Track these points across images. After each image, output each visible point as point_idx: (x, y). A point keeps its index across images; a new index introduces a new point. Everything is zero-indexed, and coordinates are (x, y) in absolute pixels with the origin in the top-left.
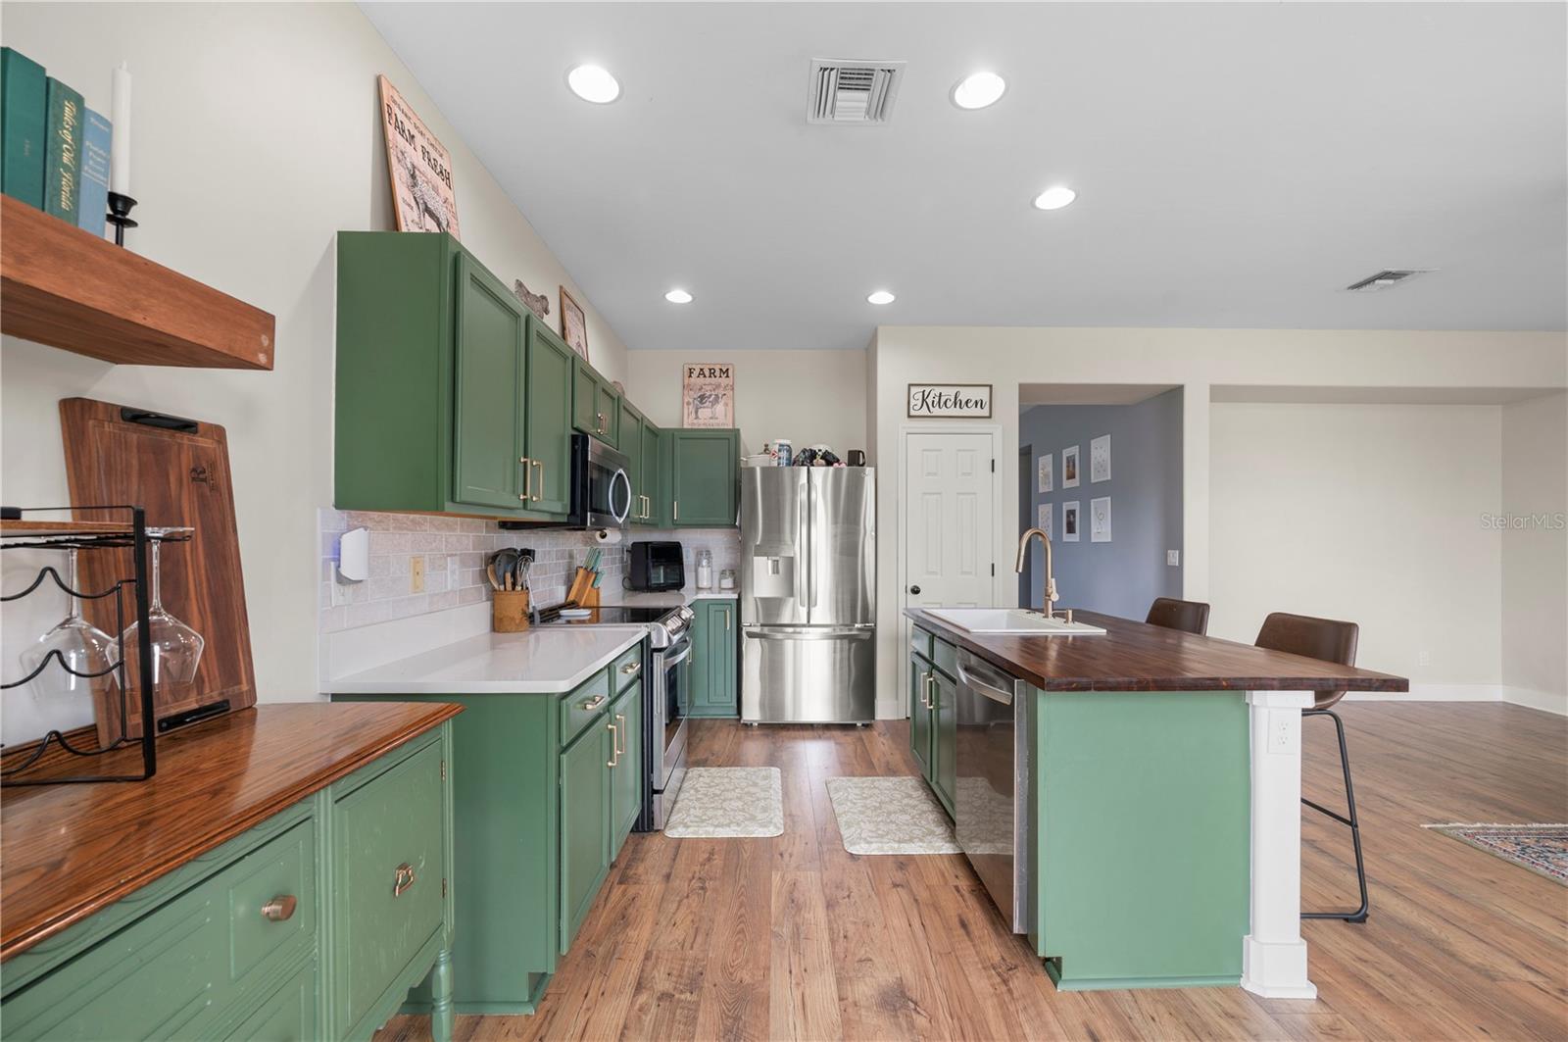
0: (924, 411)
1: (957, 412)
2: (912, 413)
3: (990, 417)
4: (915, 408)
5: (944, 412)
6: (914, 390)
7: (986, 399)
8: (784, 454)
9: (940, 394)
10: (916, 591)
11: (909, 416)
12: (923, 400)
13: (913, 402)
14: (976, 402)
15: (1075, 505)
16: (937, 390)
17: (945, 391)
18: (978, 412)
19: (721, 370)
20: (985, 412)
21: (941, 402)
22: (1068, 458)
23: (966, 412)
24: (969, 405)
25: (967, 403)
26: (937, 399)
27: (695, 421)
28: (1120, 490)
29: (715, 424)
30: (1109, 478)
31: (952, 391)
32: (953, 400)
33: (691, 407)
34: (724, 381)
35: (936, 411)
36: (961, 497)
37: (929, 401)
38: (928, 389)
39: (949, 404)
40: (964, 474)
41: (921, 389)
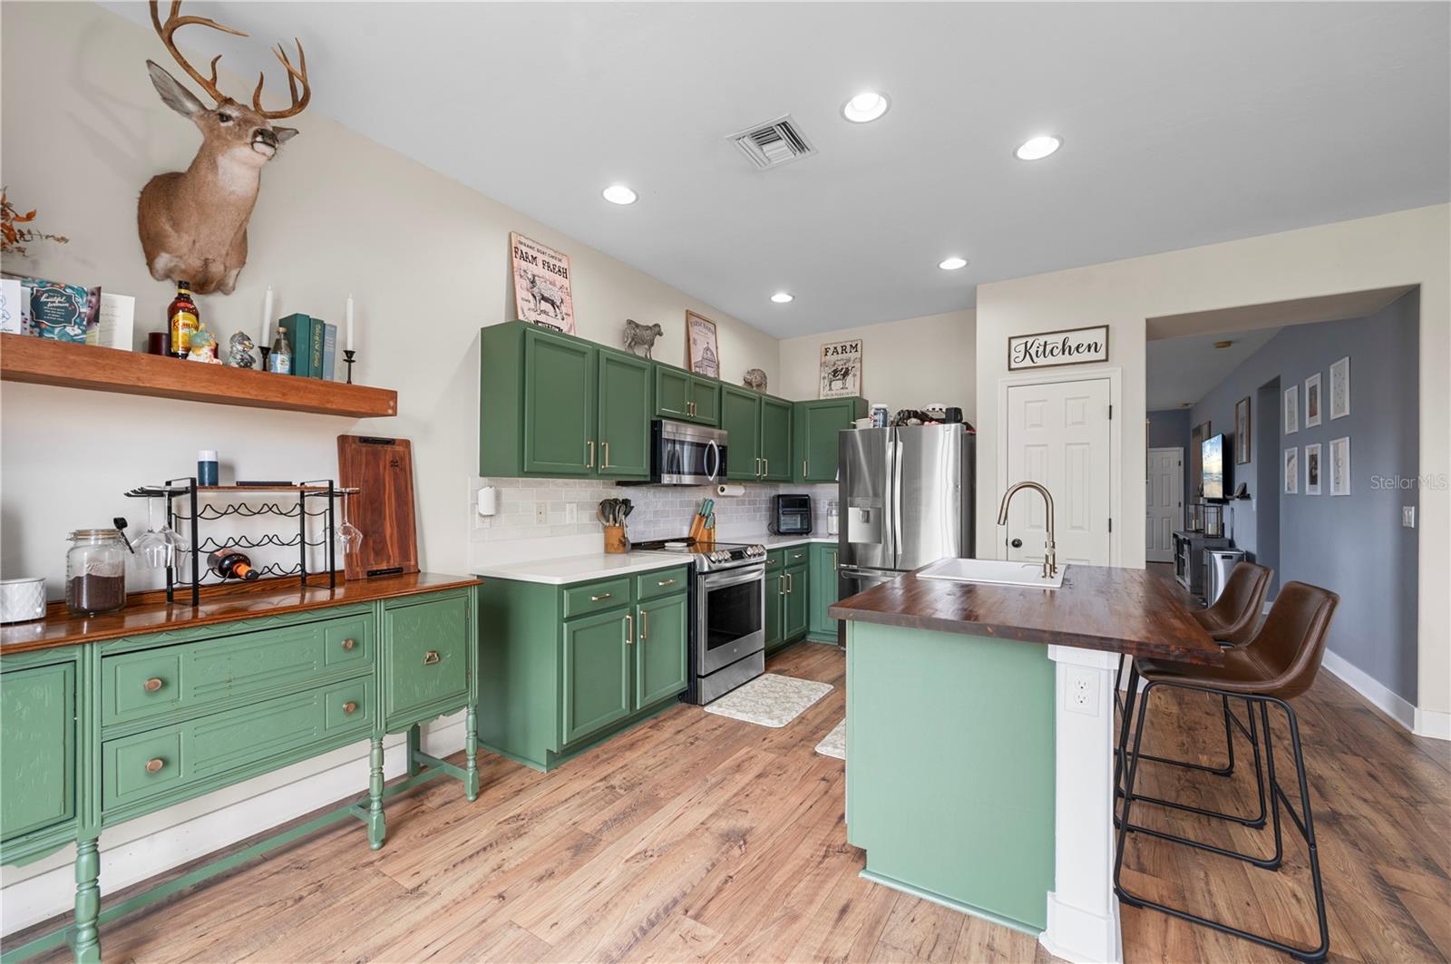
0: (1028, 362)
1: (1066, 358)
2: (1014, 365)
3: (1106, 360)
4: (1016, 360)
5: (1050, 360)
6: (1014, 343)
7: (1101, 341)
8: (880, 417)
9: (1046, 342)
10: (1019, 543)
11: (1010, 369)
12: (1026, 351)
13: (1014, 355)
14: (1089, 347)
15: (1318, 449)
16: (1042, 340)
17: (1049, 339)
18: (1092, 356)
19: (851, 346)
20: (1101, 355)
21: (1045, 350)
22: (1310, 389)
23: (1076, 357)
24: (1080, 350)
25: (1077, 348)
26: (1041, 349)
27: (829, 392)
28: (1356, 427)
29: (845, 394)
30: (1347, 412)
31: (1059, 339)
32: (1060, 347)
33: (826, 381)
34: (853, 355)
35: (1041, 361)
36: (1071, 448)
37: (1033, 351)
38: (1030, 340)
39: (1055, 352)
40: (1074, 423)
41: (1024, 340)
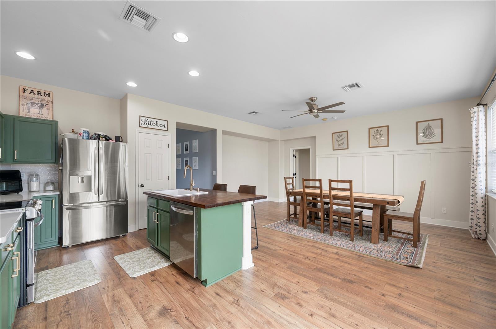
0: (145, 126)
1: (157, 127)
2: (141, 126)
3: (167, 131)
4: (142, 124)
5: (152, 127)
6: (141, 118)
7: (166, 125)
8: (86, 135)
10: (142, 186)
12: (145, 122)
13: (141, 122)
14: (163, 125)
15: (188, 159)
16: (150, 120)
17: (153, 120)
18: (163, 128)
19: (45, 93)
20: (166, 129)
22: (186, 145)
23: (159, 128)
24: (161, 126)
25: (160, 125)
26: (150, 122)
27: (28, 114)
28: (201, 155)
30: (198, 152)
31: (155, 121)
32: (155, 123)
33: (25, 107)
34: (46, 98)
35: (149, 126)
36: (158, 155)
37: (147, 122)
38: (147, 119)
39: (154, 124)
40: (159, 148)
41: (145, 118)
